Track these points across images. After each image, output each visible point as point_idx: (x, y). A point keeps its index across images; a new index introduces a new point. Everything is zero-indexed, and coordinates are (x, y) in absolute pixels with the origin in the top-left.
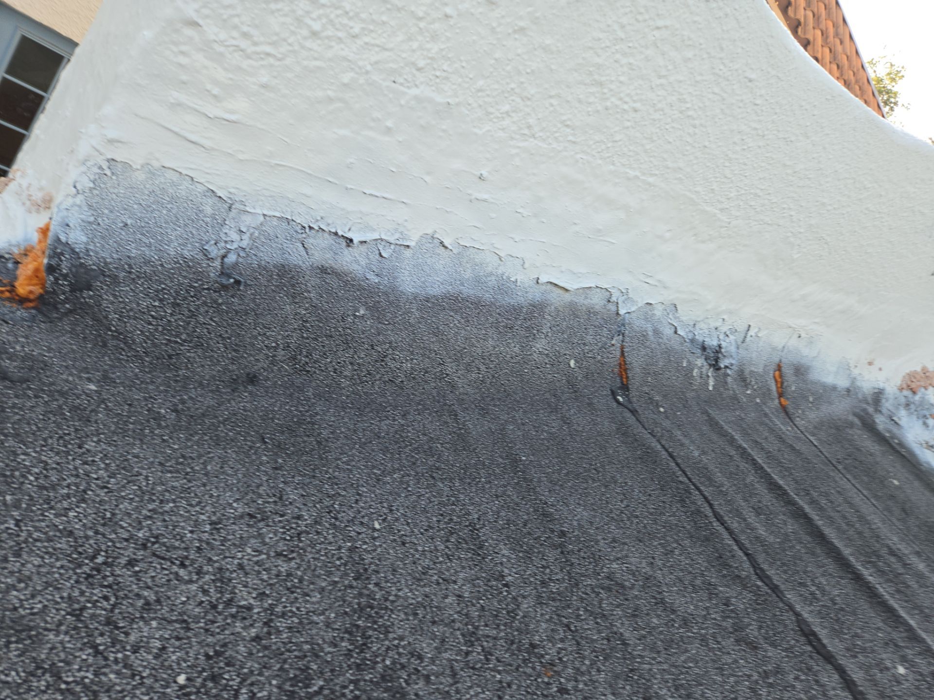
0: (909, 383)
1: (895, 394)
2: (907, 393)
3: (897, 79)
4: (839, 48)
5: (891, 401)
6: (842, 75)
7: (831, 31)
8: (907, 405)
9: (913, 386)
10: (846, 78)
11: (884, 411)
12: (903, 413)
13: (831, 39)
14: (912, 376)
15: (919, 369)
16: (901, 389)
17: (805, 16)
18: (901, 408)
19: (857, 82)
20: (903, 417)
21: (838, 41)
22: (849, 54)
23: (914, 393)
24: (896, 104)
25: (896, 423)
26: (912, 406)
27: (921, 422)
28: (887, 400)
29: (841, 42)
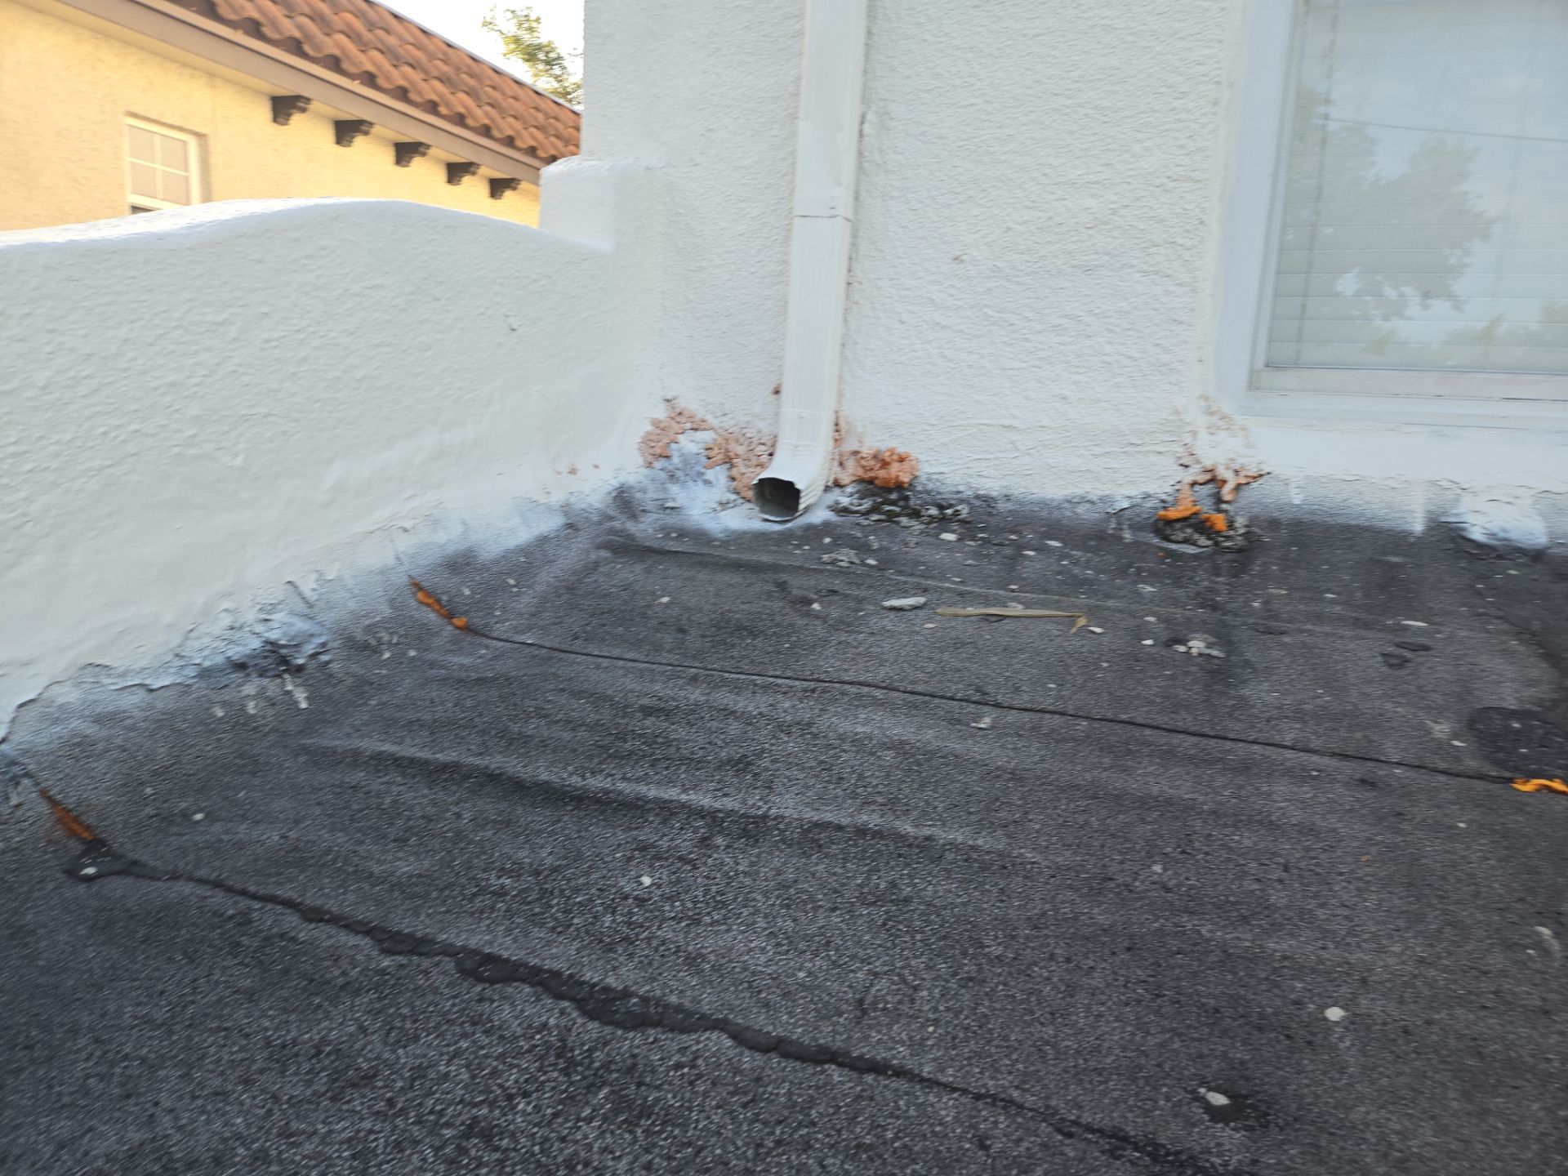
0: (651, 451)
1: (647, 476)
2: (658, 464)
3: (534, 25)
4: (392, 41)
5: (651, 487)
6: (426, 72)
7: (358, 25)
8: (672, 477)
9: (658, 451)
10: (436, 73)
11: (650, 506)
12: (674, 489)
13: (367, 36)
14: (647, 441)
15: (649, 428)
16: (649, 465)
17: (299, 27)
18: (668, 486)
19: (458, 69)
20: (678, 494)
21: (381, 33)
22: (412, 40)
23: (668, 457)
24: (559, 58)
25: (672, 508)
26: (679, 474)
27: (700, 483)
28: (643, 490)
29: (388, 31)
